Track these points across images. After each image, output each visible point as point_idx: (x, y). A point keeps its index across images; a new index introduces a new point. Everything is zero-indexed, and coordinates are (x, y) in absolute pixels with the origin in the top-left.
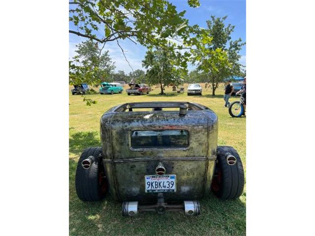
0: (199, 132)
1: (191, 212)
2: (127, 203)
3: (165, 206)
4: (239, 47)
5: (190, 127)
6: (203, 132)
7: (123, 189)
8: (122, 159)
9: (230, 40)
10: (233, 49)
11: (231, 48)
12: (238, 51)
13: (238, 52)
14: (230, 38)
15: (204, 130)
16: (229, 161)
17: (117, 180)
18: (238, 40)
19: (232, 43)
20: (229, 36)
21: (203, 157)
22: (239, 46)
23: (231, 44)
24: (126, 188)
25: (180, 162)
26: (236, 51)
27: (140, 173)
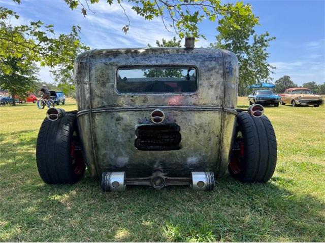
0: (212, 69)
1: (201, 183)
2: (109, 173)
3: (164, 177)
4: (266, 43)
5: (199, 63)
6: (217, 70)
7: (105, 155)
8: (104, 107)
9: (254, 34)
10: (258, 45)
11: (255, 43)
12: (264, 48)
13: (265, 50)
14: (253, 32)
15: (218, 67)
16: (254, 112)
17: (95, 140)
18: (264, 33)
19: (257, 38)
20: (253, 29)
21: (218, 106)
22: (266, 41)
23: (255, 39)
24: (108, 152)
25: (186, 112)
26: (263, 49)
27: (129, 128)
